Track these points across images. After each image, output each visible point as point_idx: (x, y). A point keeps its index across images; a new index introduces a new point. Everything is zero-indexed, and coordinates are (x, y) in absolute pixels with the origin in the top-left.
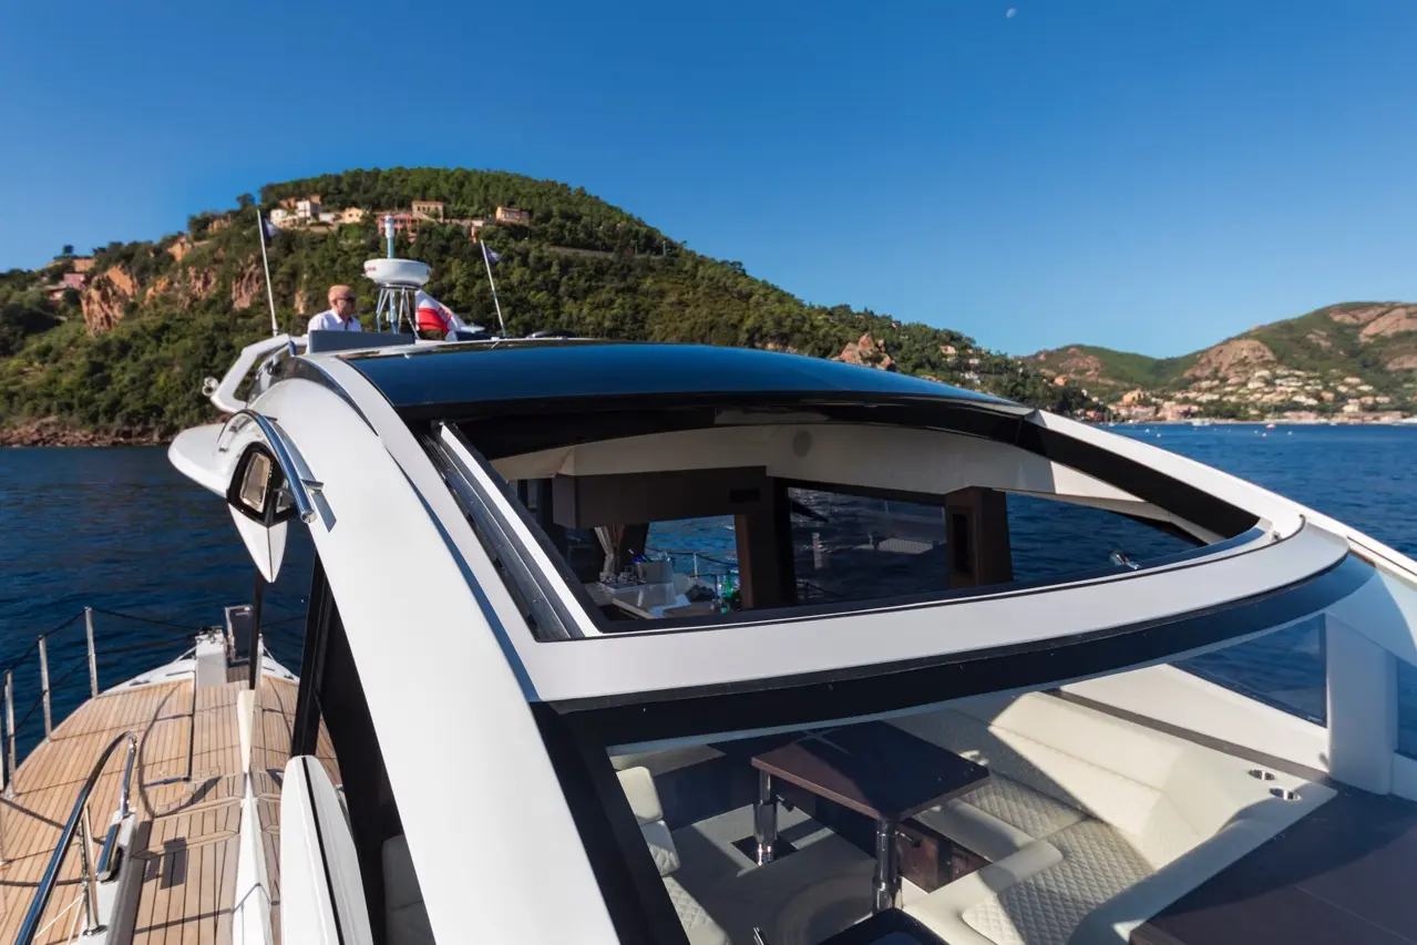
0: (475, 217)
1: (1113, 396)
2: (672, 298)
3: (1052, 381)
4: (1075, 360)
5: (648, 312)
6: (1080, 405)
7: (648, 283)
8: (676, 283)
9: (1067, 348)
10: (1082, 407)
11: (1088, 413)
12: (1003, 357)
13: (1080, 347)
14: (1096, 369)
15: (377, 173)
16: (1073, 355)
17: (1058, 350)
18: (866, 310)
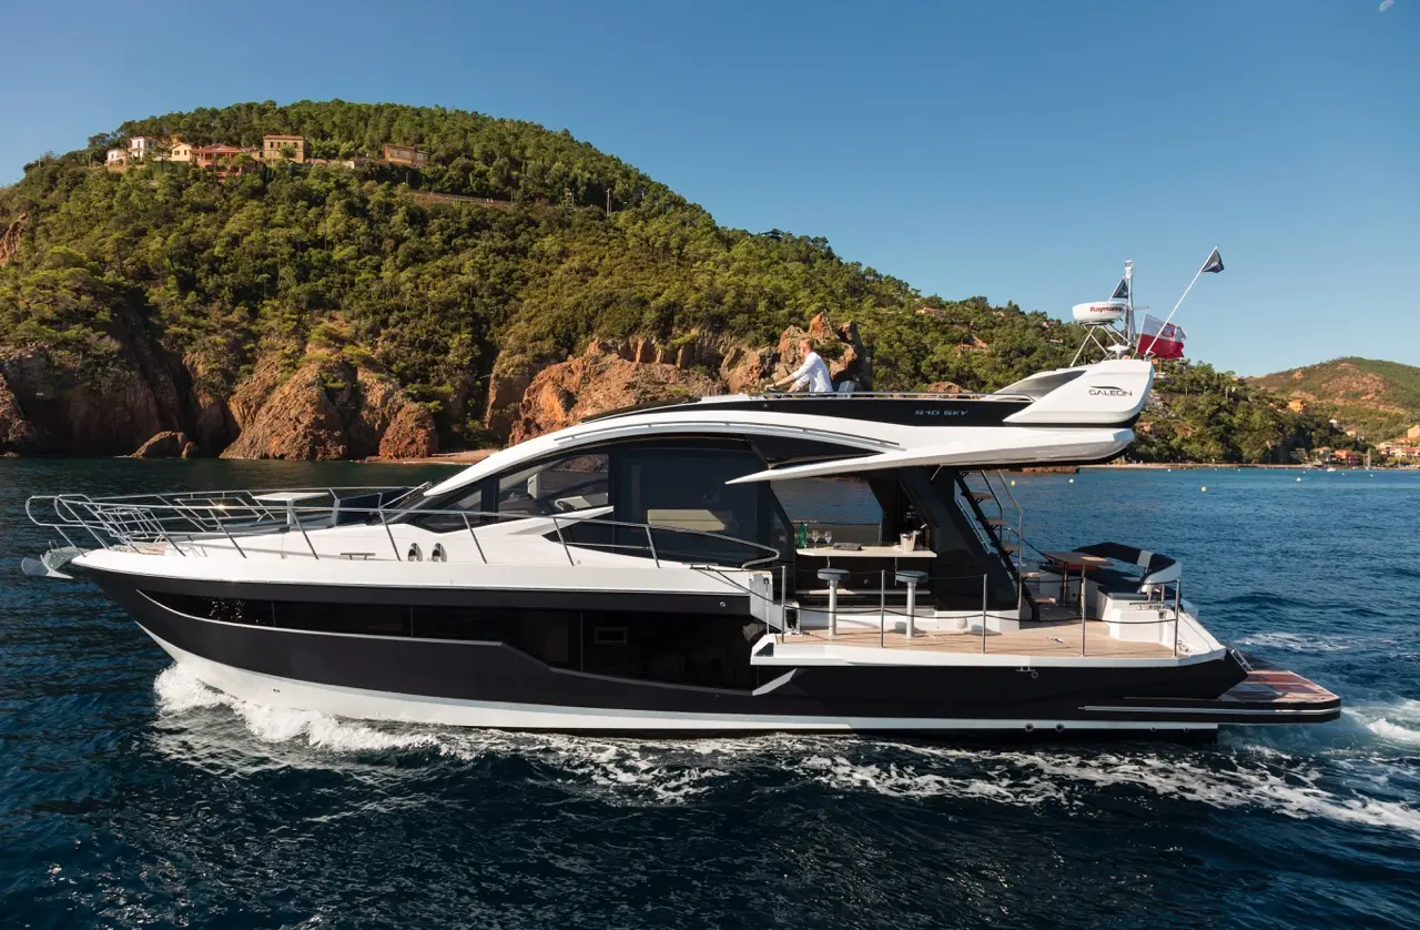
0: (347, 157)
1: (1392, 430)
2: (576, 262)
3: (1284, 406)
4: (1346, 378)
5: (525, 282)
6: (1324, 441)
7: (549, 243)
8: (594, 243)
9: (1335, 363)
10: (1328, 444)
11: (1337, 453)
12: (1207, 369)
13: (1358, 362)
14: (1378, 392)
15: (250, 107)
16: (1345, 372)
17: (1322, 365)
18: (1010, 303)
